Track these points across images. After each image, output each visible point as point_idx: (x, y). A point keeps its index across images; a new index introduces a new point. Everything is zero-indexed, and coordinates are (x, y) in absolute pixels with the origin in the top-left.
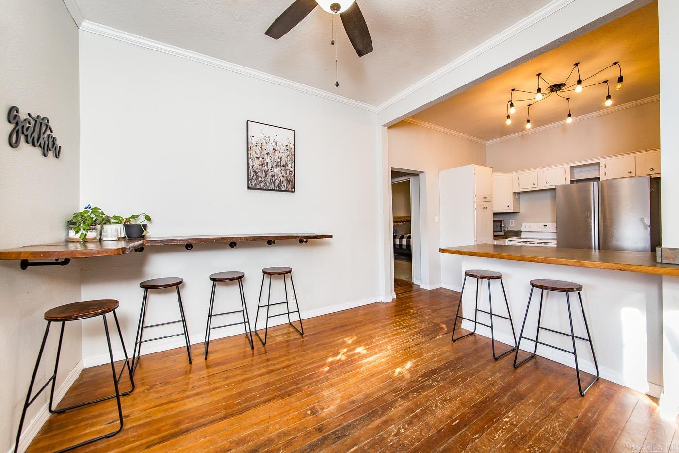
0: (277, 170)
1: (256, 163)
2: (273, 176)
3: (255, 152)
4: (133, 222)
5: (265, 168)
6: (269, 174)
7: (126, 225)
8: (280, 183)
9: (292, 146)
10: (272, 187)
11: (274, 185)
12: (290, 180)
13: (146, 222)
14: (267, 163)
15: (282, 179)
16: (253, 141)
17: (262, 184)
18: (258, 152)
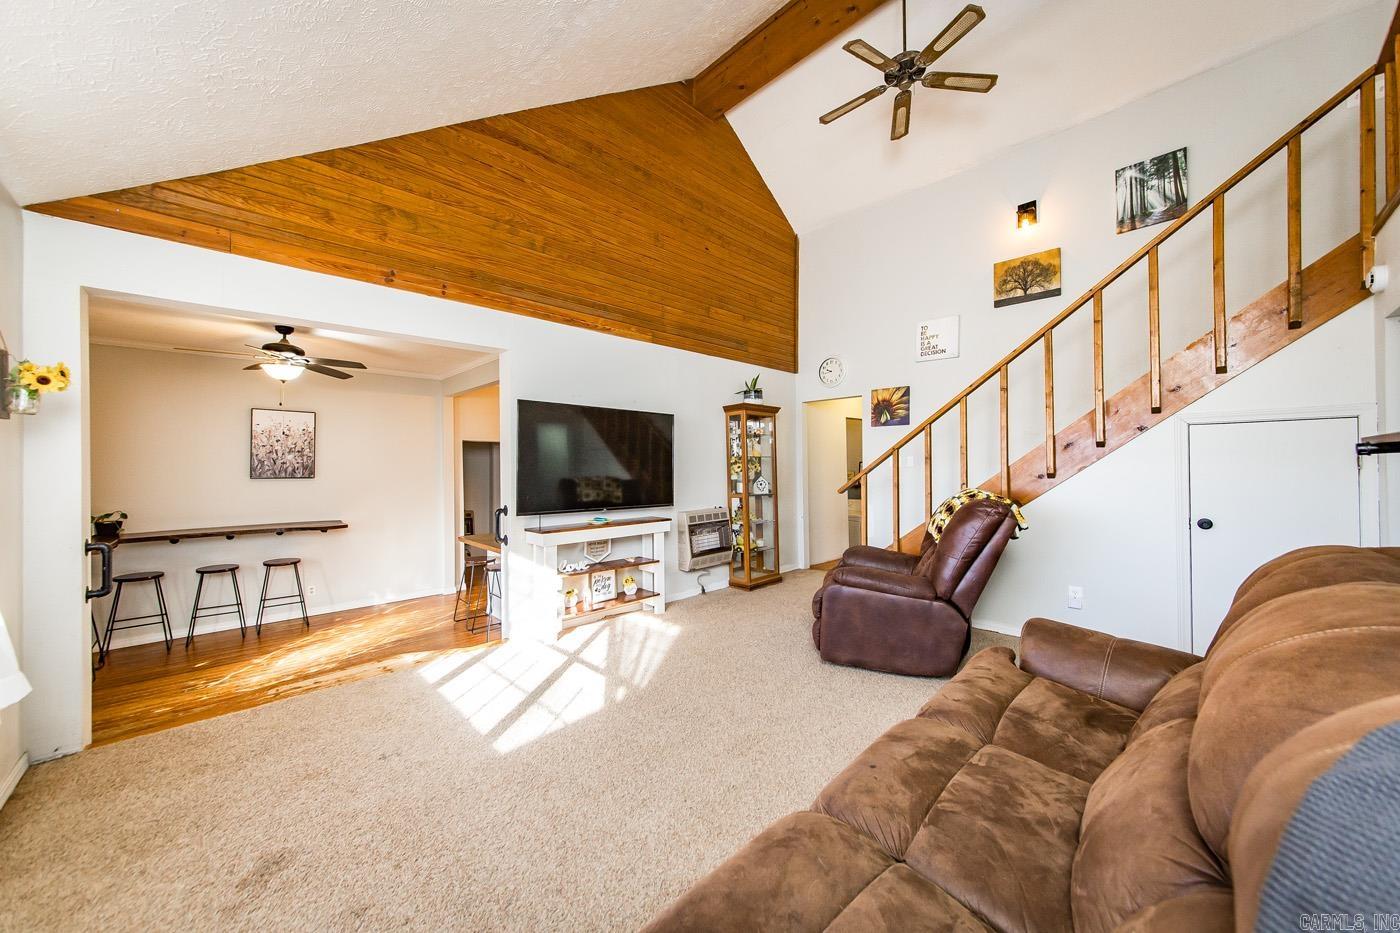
0: (290, 457)
1: (262, 453)
2: (284, 463)
3: (260, 440)
4: (106, 521)
5: (274, 456)
6: (279, 462)
7: (101, 524)
8: (294, 470)
9: (311, 429)
10: (283, 475)
11: (286, 472)
12: (307, 466)
13: (121, 520)
14: (276, 451)
15: (296, 466)
16: (257, 429)
17: (269, 473)
18: (265, 440)
